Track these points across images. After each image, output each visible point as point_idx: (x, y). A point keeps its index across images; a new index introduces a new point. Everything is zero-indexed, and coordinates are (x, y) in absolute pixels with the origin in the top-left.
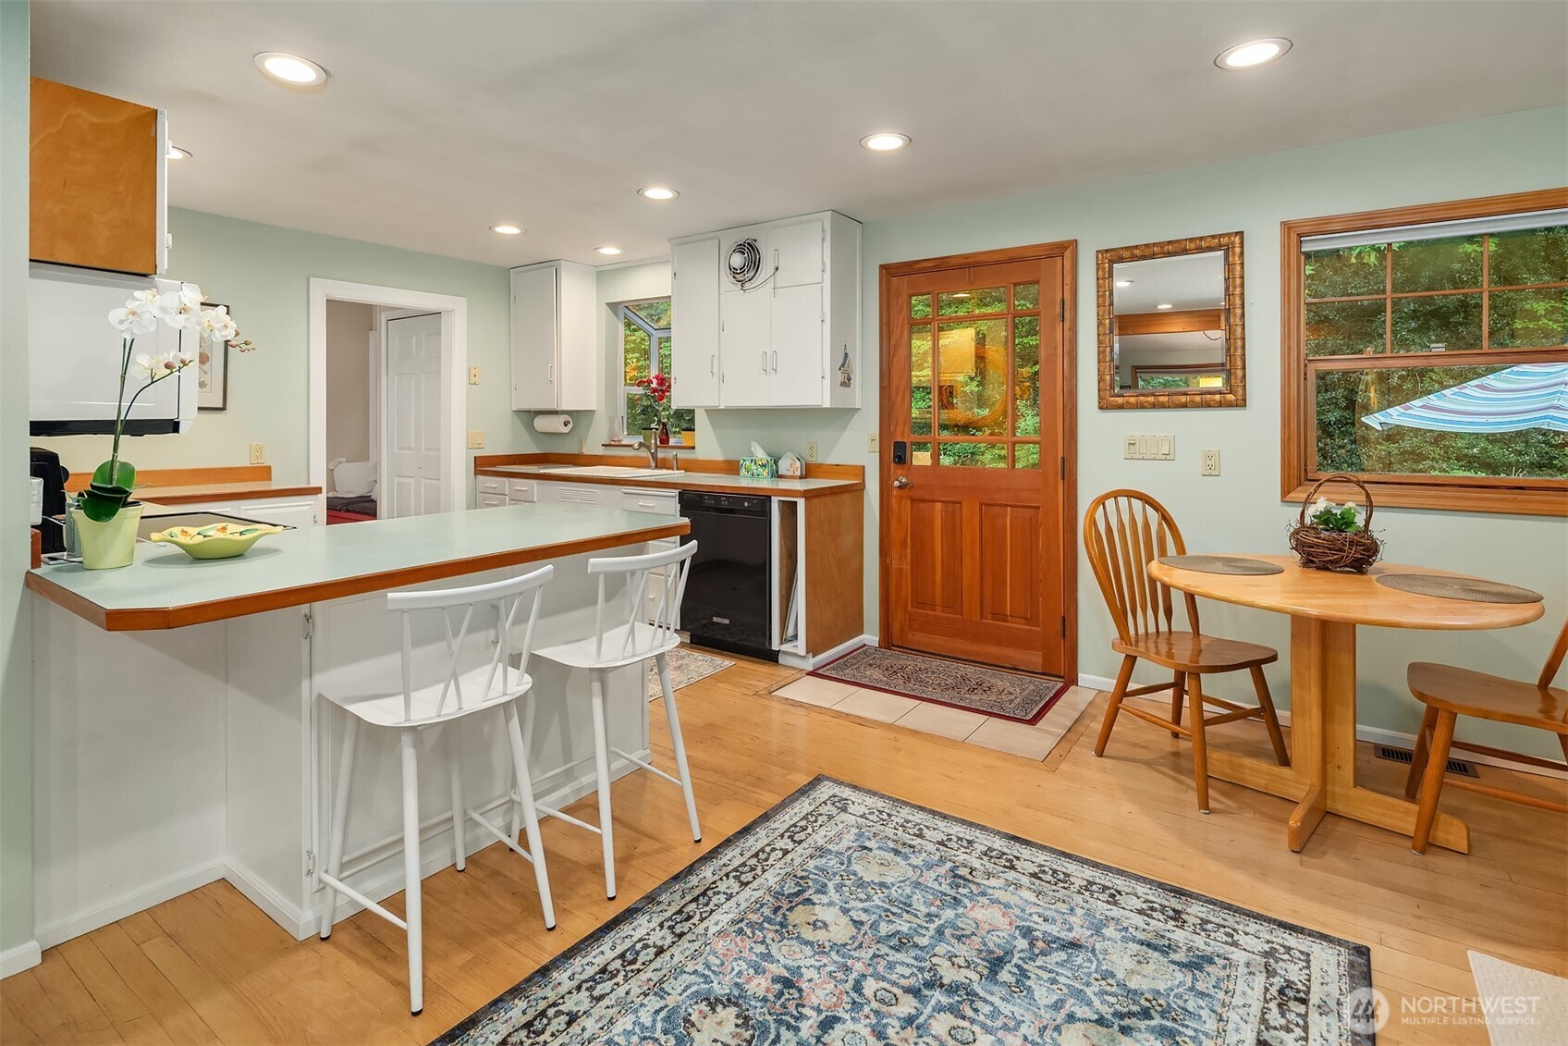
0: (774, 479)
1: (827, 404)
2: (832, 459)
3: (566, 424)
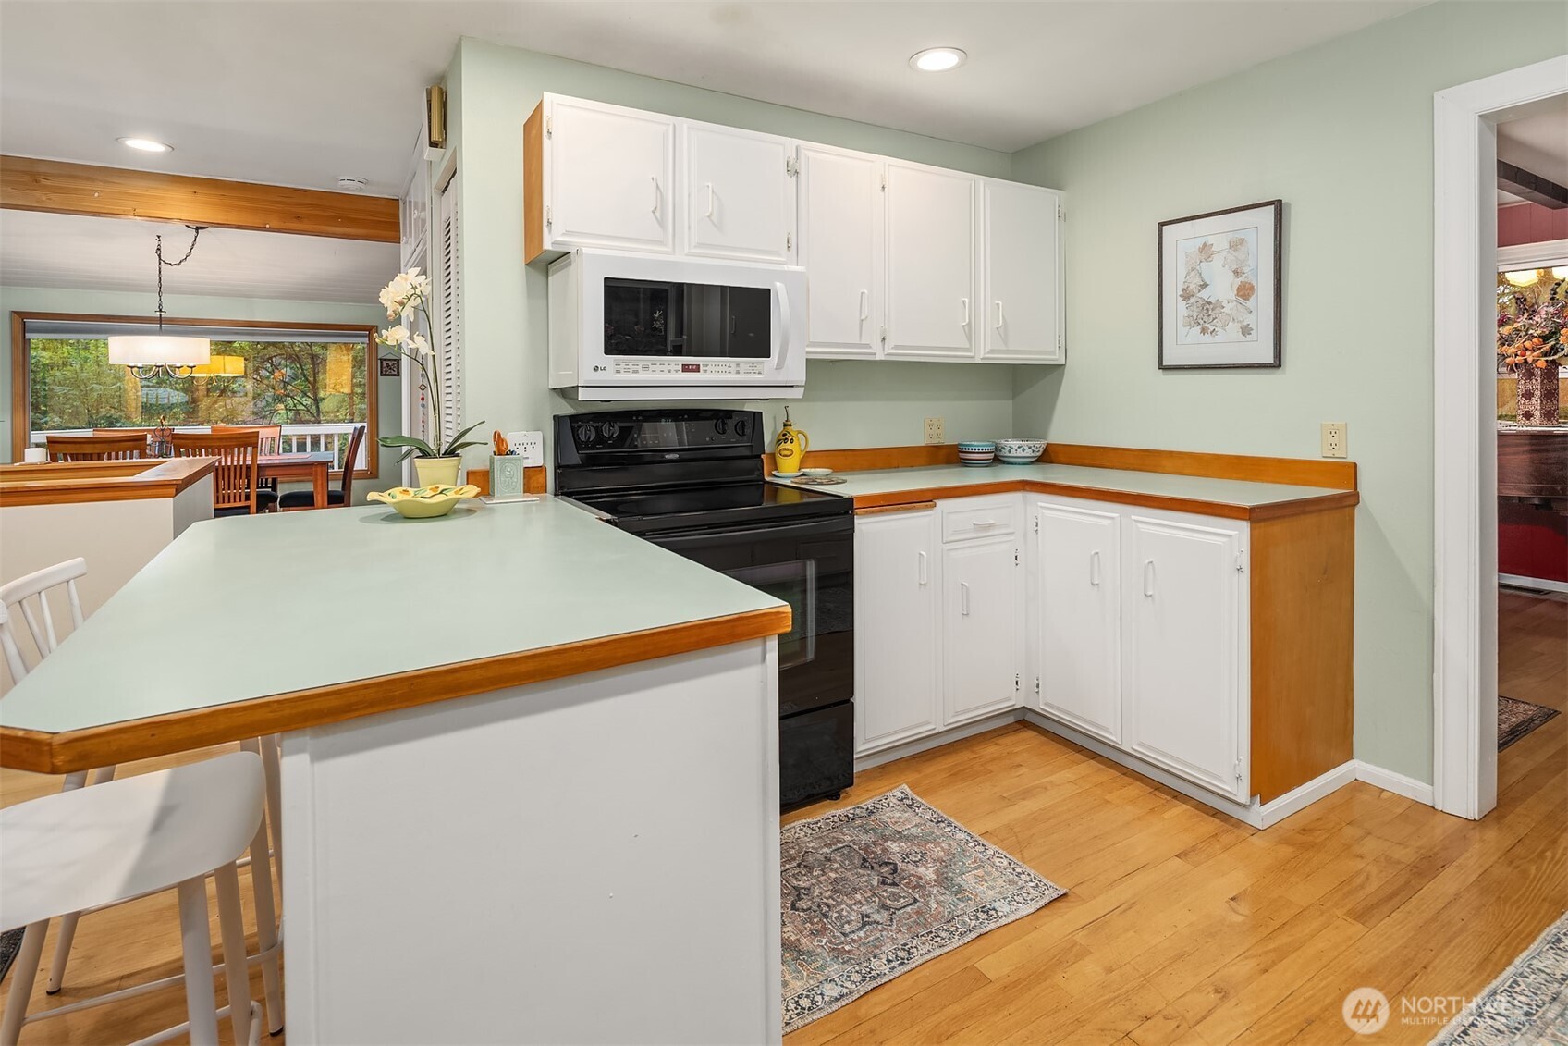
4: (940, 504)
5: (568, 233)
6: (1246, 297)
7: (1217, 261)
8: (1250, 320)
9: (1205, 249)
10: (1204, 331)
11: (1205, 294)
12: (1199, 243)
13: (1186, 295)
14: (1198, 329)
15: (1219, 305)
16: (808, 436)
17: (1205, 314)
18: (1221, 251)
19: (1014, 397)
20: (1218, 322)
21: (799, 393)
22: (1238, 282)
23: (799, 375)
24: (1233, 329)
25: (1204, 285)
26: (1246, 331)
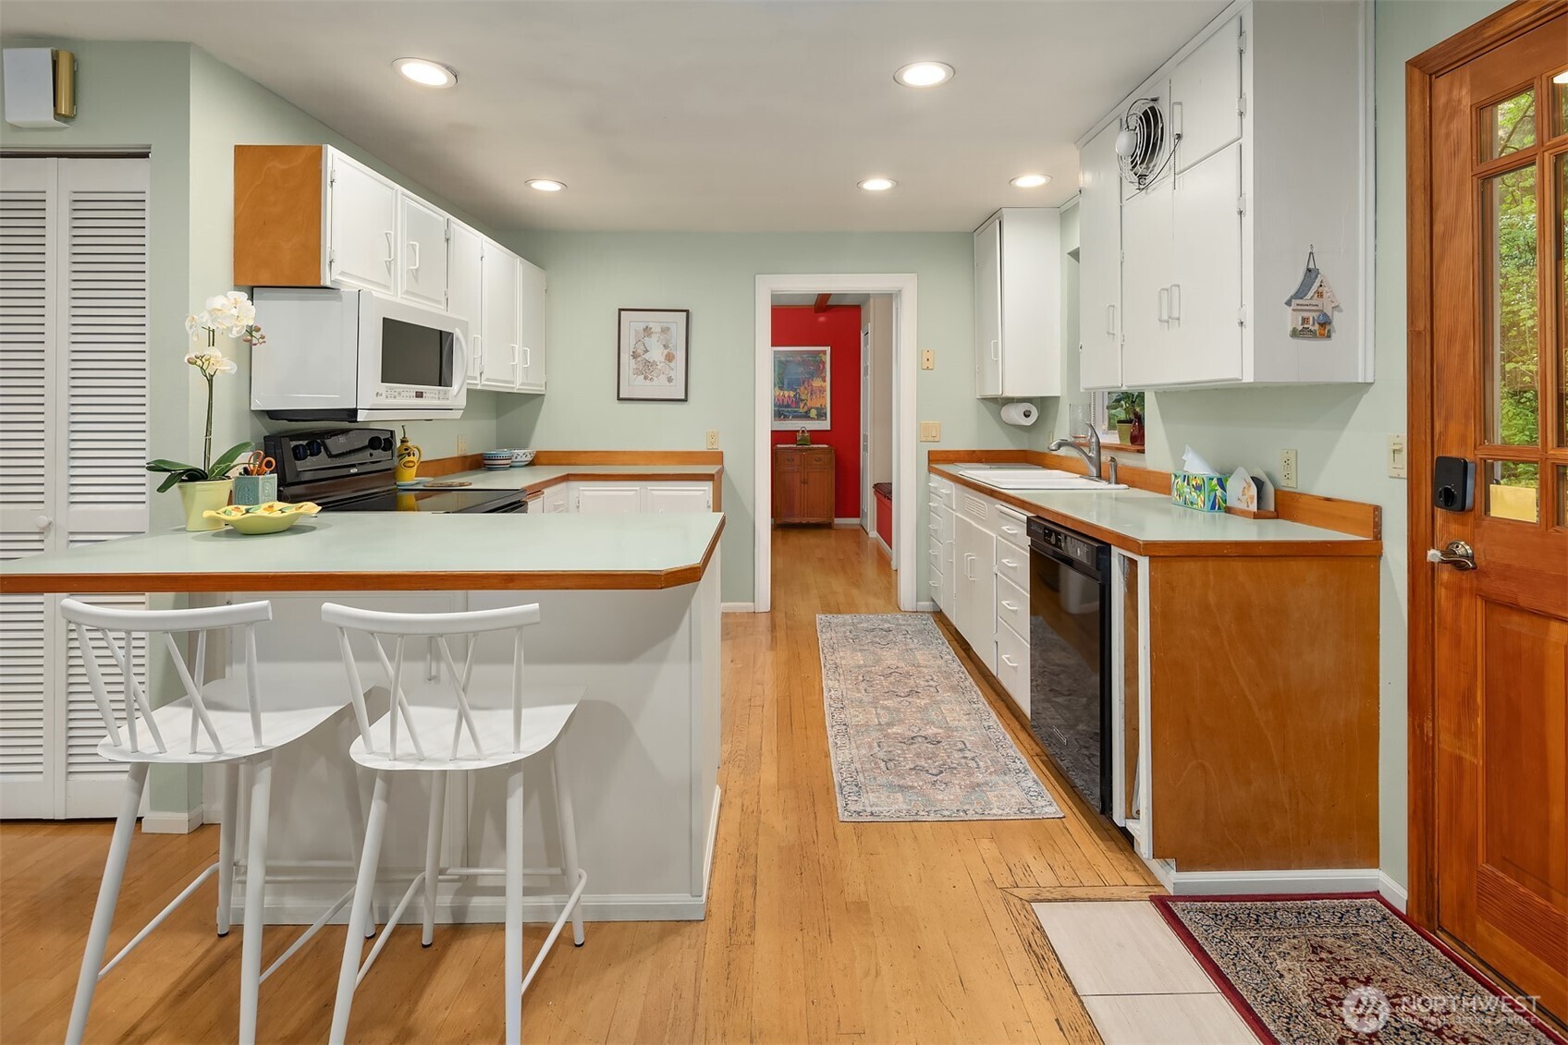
0: (1217, 514)
1: (1248, 378)
2: (1321, 488)
3: (1027, 415)
4: (546, 491)
5: (343, 273)
6: (670, 361)
7: (654, 338)
8: (672, 374)
9: (647, 329)
10: (646, 378)
11: (647, 356)
12: (644, 325)
13: (635, 356)
14: (642, 376)
15: (654, 363)
16: (421, 449)
17: (647, 369)
18: (656, 333)
19: (497, 418)
20: (654, 374)
21: (458, 414)
22: (666, 352)
23: (462, 402)
24: (663, 379)
25: (647, 351)
26: (670, 380)
